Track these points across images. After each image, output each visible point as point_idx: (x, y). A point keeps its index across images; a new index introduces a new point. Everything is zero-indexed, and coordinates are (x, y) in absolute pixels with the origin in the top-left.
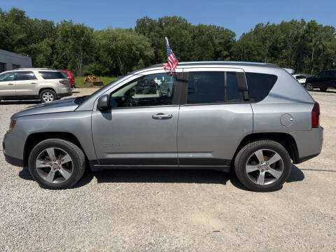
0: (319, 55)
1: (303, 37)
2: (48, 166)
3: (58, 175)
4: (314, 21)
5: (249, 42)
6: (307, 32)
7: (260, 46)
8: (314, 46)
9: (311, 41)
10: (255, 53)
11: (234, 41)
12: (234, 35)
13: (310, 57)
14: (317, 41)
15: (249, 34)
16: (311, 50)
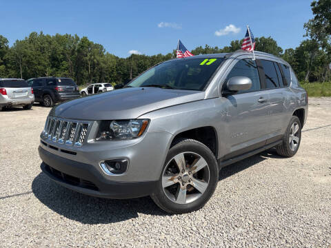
0: (94, 68)
1: (78, 51)
2: (176, 181)
3: (192, 191)
4: (86, 38)
5: (26, 50)
6: (82, 47)
7: (39, 55)
8: (90, 60)
9: (87, 56)
10: (35, 62)
11: (7, 48)
12: (6, 41)
13: (88, 69)
14: (91, 56)
15: (24, 42)
16: (87, 64)
